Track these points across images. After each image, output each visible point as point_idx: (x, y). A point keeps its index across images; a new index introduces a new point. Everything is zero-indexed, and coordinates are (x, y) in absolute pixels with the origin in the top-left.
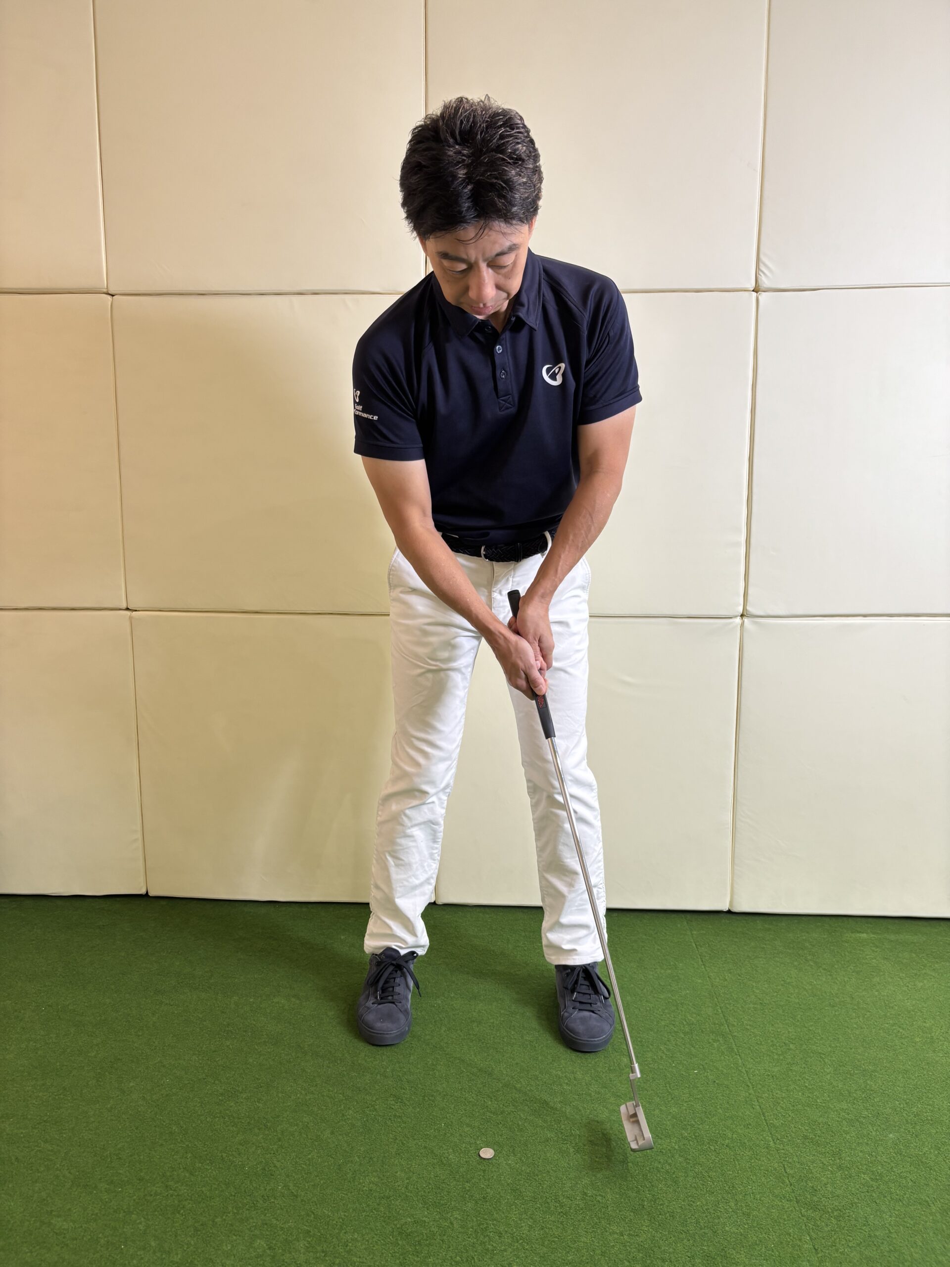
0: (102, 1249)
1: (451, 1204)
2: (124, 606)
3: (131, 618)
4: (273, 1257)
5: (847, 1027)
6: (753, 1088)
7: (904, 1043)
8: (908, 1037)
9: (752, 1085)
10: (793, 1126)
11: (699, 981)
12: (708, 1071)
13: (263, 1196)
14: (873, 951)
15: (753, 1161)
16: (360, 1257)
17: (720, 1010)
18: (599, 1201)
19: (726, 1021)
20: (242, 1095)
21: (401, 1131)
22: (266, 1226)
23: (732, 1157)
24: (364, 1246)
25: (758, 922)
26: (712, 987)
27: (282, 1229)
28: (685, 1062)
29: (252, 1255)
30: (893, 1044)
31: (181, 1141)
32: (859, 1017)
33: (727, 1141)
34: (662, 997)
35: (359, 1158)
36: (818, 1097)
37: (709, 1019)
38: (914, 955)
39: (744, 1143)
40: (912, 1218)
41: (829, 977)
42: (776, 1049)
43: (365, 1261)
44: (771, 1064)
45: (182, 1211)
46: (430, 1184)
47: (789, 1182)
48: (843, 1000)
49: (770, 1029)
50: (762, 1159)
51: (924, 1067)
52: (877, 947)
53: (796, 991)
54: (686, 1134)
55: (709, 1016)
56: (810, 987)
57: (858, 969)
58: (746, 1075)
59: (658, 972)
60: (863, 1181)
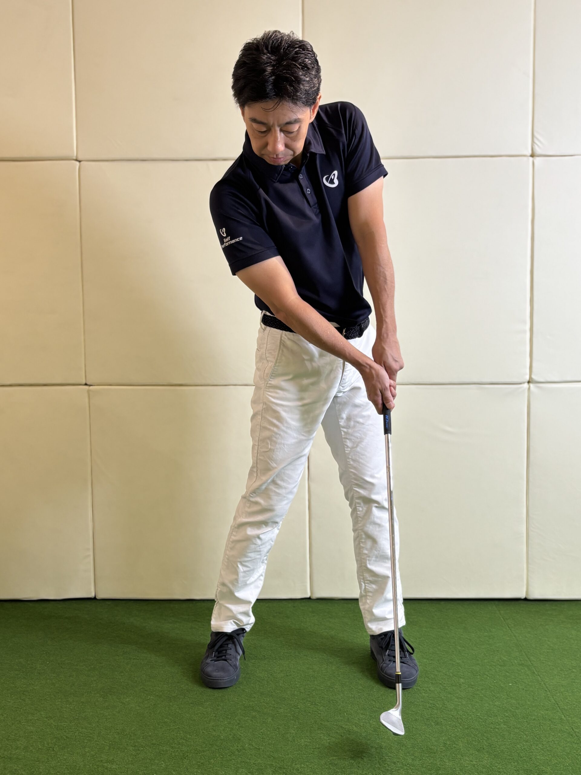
2: (84, 382)
6: (549, 691)
11: (508, 638)
12: (519, 684)
13: (237, 749)
17: (524, 654)
18: (455, 747)
19: (529, 659)
26: (517, 641)
28: (503, 680)
34: (483, 647)
35: (294, 730)
37: (517, 658)
44: (560, 680)
45: (187, 758)
49: (559, 662)
50: (557, 725)
54: (507, 715)
55: (517, 656)
58: (544, 685)
59: (478, 634)
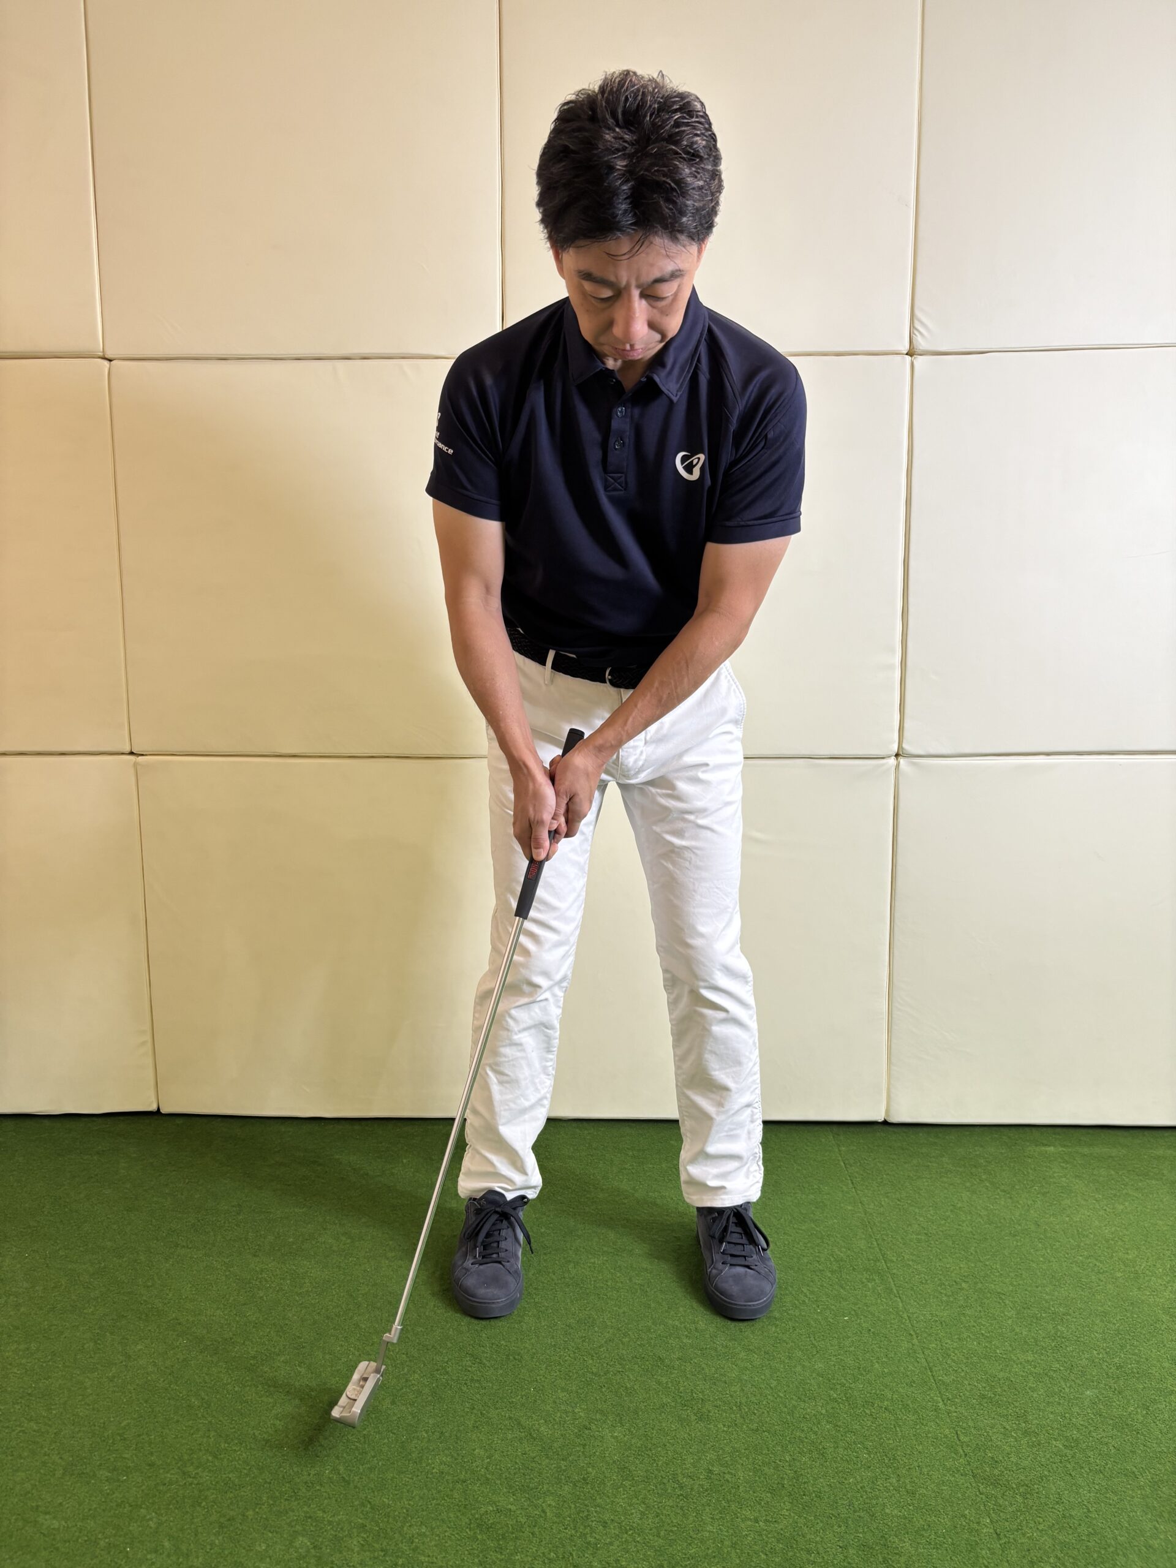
0: (102, 1552)
1: (543, 1487)
2: (128, 750)
3: (135, 764)
4: (319, 1558)
5: (1032, 1261)
6: (917, 1337)
7: (1102, 1278)
8: (1107, 1272)
9: (916, 1334)
10: (966, 1382)
12: (862, 1317)
14: (1063, 1168)
15: (918, 1427)
16: (429, 1556)
17: (875, 1243)
19: (883, 1256)
20: (279, 1358)
21: (479, 1398)
22: (309, 1520)
23: (893, 1422)
24: (433, 1543)
25: (921, 1134)
26: (865, 1214)
27: (330, 1523)
28: (833, 1307)
29: (293, 1556)
30: (1089, 1280)
31: (203, 1416)
32: (1046, 1249)
33: (886, 1403)
36: (997, 1348)
37: (863, 1254)
38: (1113, 1172)
39: (907, 1405)
40: (1115, 1493)
41: (1009, 1200)
42: (945, 1289)
43: (435, 1560)
44: (938, 1307)
46: (516, 1463)
47: (964, 1452)
48: (1026, 1227)
49: (937, 1265)
50: (929, 1423)
51: (1127, 1308)
52: (1067, 1162)
53: (969, 1218)
55: (862, 1250)
56: (986, 1213)
57: (1045, 1190)
58: (908, 1321)
59: (798, 1197)
60: (1055, 1450)
